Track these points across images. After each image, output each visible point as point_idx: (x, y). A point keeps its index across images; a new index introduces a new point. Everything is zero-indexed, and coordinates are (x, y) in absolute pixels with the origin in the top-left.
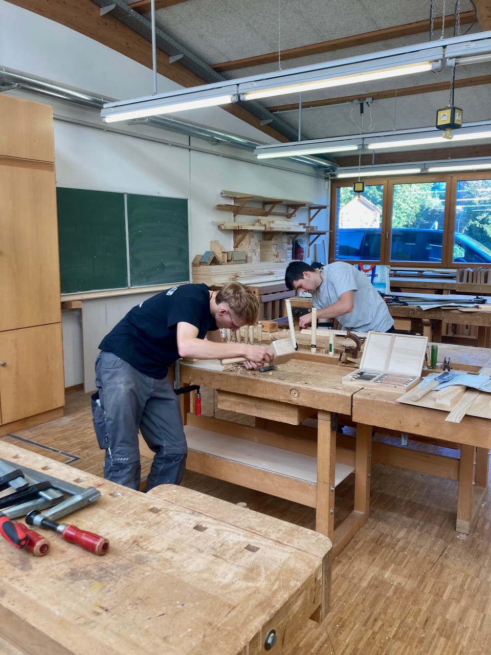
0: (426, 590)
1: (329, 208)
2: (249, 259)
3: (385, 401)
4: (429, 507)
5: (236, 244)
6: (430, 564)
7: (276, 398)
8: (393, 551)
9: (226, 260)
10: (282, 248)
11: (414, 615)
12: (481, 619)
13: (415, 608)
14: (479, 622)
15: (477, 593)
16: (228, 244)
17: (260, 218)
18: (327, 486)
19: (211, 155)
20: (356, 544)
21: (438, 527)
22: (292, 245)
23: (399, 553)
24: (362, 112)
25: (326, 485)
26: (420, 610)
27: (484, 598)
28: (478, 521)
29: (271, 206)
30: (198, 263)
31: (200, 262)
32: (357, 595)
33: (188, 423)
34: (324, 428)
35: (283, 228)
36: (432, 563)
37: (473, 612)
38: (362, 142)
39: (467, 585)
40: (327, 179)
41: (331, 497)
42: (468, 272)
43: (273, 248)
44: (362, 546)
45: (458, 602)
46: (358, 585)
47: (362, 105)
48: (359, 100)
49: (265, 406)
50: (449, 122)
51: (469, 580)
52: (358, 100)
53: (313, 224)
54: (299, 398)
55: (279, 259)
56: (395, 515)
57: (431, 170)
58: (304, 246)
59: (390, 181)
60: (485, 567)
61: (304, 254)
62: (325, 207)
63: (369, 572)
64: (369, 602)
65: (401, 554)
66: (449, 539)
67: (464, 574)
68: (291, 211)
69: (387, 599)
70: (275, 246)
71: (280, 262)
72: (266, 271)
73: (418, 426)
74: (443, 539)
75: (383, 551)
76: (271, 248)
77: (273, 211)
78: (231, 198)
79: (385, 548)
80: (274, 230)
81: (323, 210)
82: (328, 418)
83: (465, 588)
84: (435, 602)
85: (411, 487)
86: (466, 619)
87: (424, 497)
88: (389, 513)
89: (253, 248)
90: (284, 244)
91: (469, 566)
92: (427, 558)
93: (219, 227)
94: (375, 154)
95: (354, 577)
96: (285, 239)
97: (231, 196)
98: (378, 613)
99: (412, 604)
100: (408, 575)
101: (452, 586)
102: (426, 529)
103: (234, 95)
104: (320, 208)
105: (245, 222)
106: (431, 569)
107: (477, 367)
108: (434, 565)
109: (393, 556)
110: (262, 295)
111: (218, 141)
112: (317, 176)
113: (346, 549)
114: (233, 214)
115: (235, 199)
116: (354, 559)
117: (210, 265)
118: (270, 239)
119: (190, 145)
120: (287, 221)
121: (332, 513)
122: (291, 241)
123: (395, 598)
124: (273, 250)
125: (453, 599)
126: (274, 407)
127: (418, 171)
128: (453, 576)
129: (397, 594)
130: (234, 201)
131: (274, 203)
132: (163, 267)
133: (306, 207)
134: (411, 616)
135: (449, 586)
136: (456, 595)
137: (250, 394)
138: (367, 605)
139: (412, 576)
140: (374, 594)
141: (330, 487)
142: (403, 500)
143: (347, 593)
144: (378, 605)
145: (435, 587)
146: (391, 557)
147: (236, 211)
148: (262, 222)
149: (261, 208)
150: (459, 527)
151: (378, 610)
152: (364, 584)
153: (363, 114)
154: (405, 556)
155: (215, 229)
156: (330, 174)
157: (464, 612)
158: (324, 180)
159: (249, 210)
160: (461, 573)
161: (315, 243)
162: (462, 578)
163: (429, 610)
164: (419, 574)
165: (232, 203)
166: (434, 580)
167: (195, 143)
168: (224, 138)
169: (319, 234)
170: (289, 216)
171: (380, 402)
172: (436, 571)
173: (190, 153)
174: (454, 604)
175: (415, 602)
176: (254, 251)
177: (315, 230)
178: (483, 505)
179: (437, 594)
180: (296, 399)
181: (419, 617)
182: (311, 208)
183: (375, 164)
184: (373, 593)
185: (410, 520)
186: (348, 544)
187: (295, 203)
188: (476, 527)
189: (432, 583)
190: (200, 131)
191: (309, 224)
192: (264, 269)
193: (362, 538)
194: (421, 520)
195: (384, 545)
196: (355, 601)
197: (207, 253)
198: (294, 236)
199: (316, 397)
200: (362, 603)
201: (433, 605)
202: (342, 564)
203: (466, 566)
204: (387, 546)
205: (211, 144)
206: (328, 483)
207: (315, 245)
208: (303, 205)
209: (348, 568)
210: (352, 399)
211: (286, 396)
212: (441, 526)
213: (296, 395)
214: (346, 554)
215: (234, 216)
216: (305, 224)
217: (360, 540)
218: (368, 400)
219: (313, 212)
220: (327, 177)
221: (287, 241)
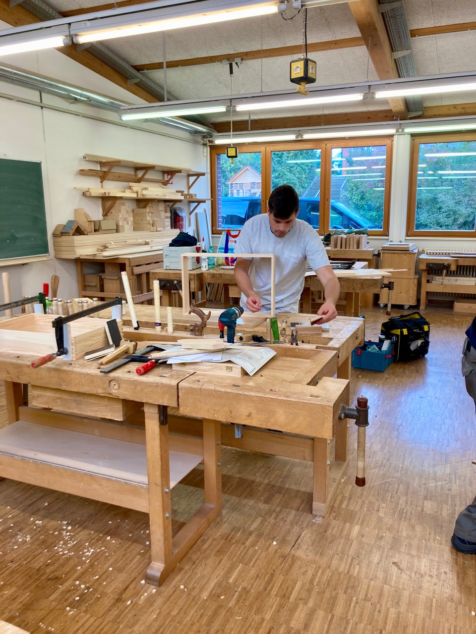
0: (272, 592)
1: (208, 176)
2: (121, 229)
3: (213, 388)
4: (288, 489)
5: (105, 212)
6: (280, 559)
7: (94, 392)
8: (243, 546)
9: (93, 230)
10: (159, 216)
11: (256, 628)
12: (328, 623)
13: (257, 618)
14: (326, 626)
15: (326, 588)
16: (95, 212)
17: (131, 184)
18: (159, 489)
19: (69, 114)
20: (203, 545)
21: (295, 512)
22: (170, 214)
23: (249, 549)
24: (231, 72)
25: (158, 487)
26: (263, 620)
27: (334, 593)
28: (336, 499)
29: (144, 171)
30: (59, 234)
31: (61, 232)
32: (194, 610)
33: (21, 417)
34: (152, 424)
35: (157, 195)
36: (283, 556)
37: (321, 613)
38: (230, 103)
39: (317, 580)
40: (205, 145)
41: (166, 500)
42: (342, 238)
43: (148, 217)
44: (209, 546)
45: (306, 603)
46: (198, 597)
47: (231, 65)
48: (228, 60)
49: (85, 400)
50: (302, 75)
51: (320, 572)
52: (226, 60)
53: (192, 191)
54: (120, 391)
55: (155, 228)
56: (251, 502)
57: (306, 136)
58: (184, 214)
59: (267, 148)
60: (338, 554)
61: (184, 223)
62: (203, 174)
63: (212, 578)
64: (207, 617)
65: (251, 551)
66: (305, 525)
67: (315, 566)
68: (166, 178)
69: (227, 611)
70: (150, 214)
71: (157, 231)
72: (140, 241)
73: (249, 415)
74: (298, 525)
75: (232, 549)
76: (146, 216)
77: (146, 177)
78: (97, 162)
79: (235, 544)
80: (147, 197)
81: (201, 177)
82: (156, 410)
83: (315, 584)
84: (281, 606)
85: (273, 467)
86: (312, 625)
87: (284, 477)
88: (245, 501)
89: (125, 216)
90: (161, 212)
91: (321, 555)
92: (279, 551)
93: (84, 194)
94: (251, 121)
95: (194, 588)
96: (162, 207)
97: (97, 160)
98: (215, 631)
99: (255, 614)
100: (256, 575)
101: (301, 584)
102: (282, 516)
103: (66, 36)
104: (198, 175)
105: (113, 188)
106: (281, 564)
107: (329, 338)
108: (285, 559)
109: (243, 554)
110: (134, 266)
111: (76, 99)
112: (195, 142)
113: (191, 552)
114: (99, 180)
115: (102, 164)
116: (199, 563)
117: (74, 235)
118: (145, 207)
119: (41, 102)
120: (163, 188)
121: (167, 518)
122: (168, 209)
123: (237, 608)
124: (148, 218)
125: (301, 599)
126: (97, 402)
127: (292, 137)
128: (303, 570)
129: (240, 602)
130: (101, 166)
131: (147, 168)
132: (13, 238)
133: (184, 174)
134: (252, 629)
135: (298, 583)
136: (304, 595)
137: (64, 388)
138: (203, 624)
139: (260, 576)
140: (214, 607)
141: (163, 490)
142: (262, 483)
143: (183, 610)
144: (216, 620)
145: (283, 587)
146: (240, 555)
147: (103, 177)
148: (134, 188)
149: (134, 174)
150: (315, 510)
151: (215, 628)
152: (205, 596)
153: (232, 75)
154: (256, 551)
155: (79, 195)
156: (209, 140)
157: (311, 615)
158: (203, 146)
159: (118, 176)
160: (312, 565)
161: (196, 211)
162: (313, 570)
163: (273, 619)
164: (267, 573)
165: (98, 168)
166: (282, 578)
167: (48, 99)
168: (81, 95)
169: (199, 202)
170: (165, 183)
171: (208, 390)
172: (286, 566)
173: (42, 112)
174: (301, 606)
175: (259, 611)
176: (125, 219)
177: (195, 197)
178: (343, 480)
179: (284, 596)
180: (116, 391)
181: (261, 630)
182: (189, 175)
183: (251, 130)
184: (213, 605)
185: (267, 507)
186: (194, 545)
187: (171, 170)
188: (333, 506)
189: (281, 581)
190: (51, 85)
191: (188, 191)
192: (137, 239)
193: (211, 536)
194: (278, 505)
195: (234, 542)
196: (190, 619)
197: (70, 222)
198: (172, 203)
199: (138, 388)
200: (198, 621)
201: (279, 611)
202: (183, 572)
203: (318, 555)
204: (237, 542)
205: (68, 102)
206: (160, 484)
207: (196, 214)
208: (179, 171)
209: (190, 576)
210: (178, 388)
211: (105, 389)
212: (298, 510)
213: (116, 387)
214: (190, 558)
215: (101, 182)
216: (183, 192)
217: (209, 538)
218: (195, 388)
219: (192, 179)
220: (205, 143)
221: (164, 210)
